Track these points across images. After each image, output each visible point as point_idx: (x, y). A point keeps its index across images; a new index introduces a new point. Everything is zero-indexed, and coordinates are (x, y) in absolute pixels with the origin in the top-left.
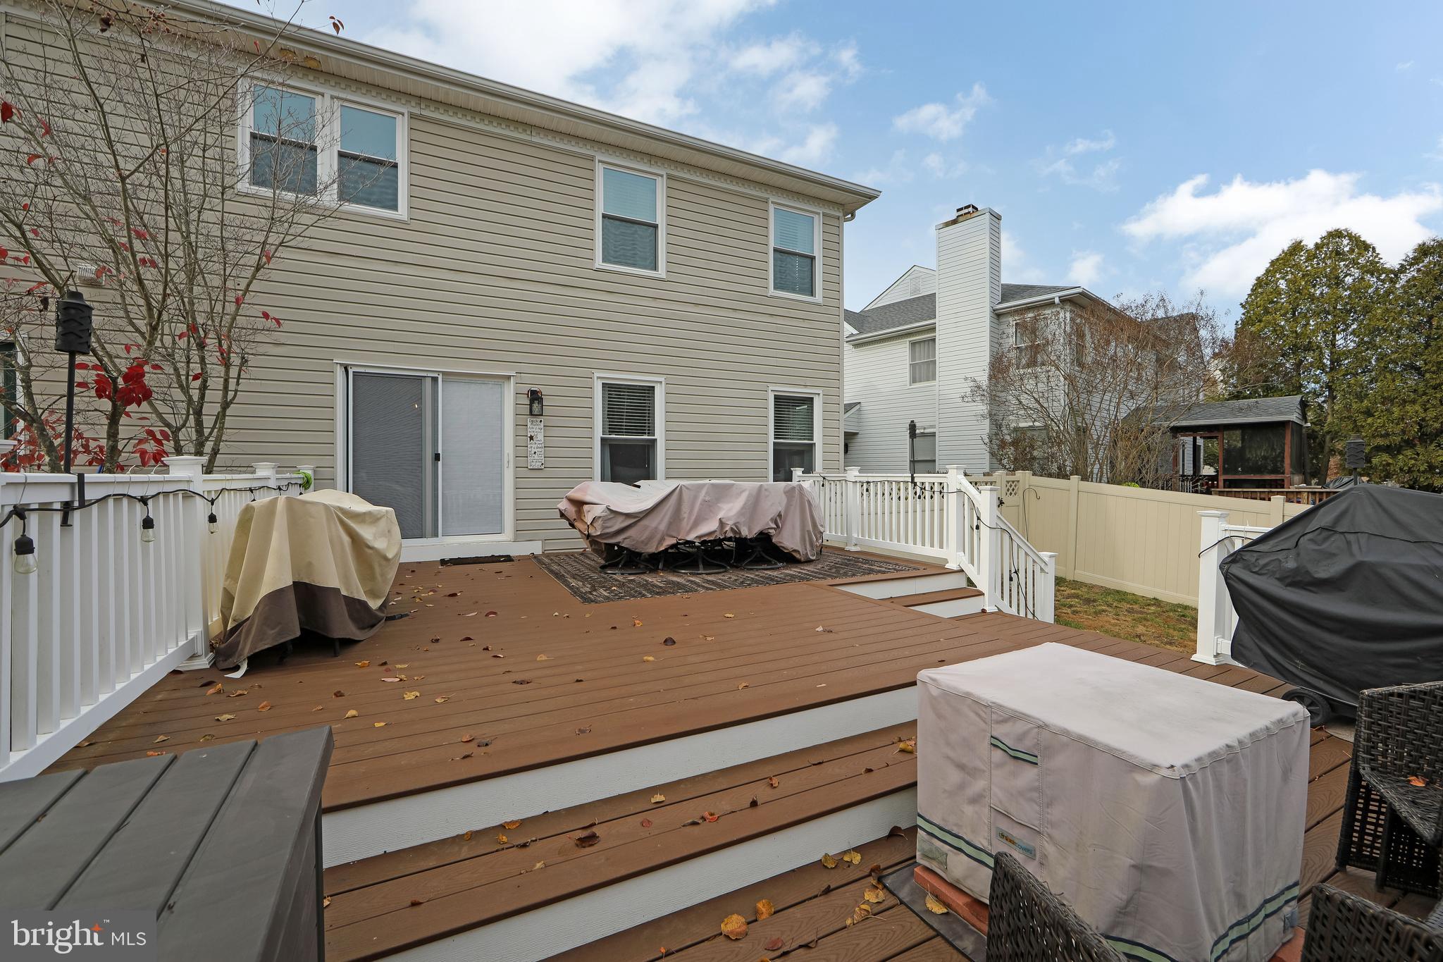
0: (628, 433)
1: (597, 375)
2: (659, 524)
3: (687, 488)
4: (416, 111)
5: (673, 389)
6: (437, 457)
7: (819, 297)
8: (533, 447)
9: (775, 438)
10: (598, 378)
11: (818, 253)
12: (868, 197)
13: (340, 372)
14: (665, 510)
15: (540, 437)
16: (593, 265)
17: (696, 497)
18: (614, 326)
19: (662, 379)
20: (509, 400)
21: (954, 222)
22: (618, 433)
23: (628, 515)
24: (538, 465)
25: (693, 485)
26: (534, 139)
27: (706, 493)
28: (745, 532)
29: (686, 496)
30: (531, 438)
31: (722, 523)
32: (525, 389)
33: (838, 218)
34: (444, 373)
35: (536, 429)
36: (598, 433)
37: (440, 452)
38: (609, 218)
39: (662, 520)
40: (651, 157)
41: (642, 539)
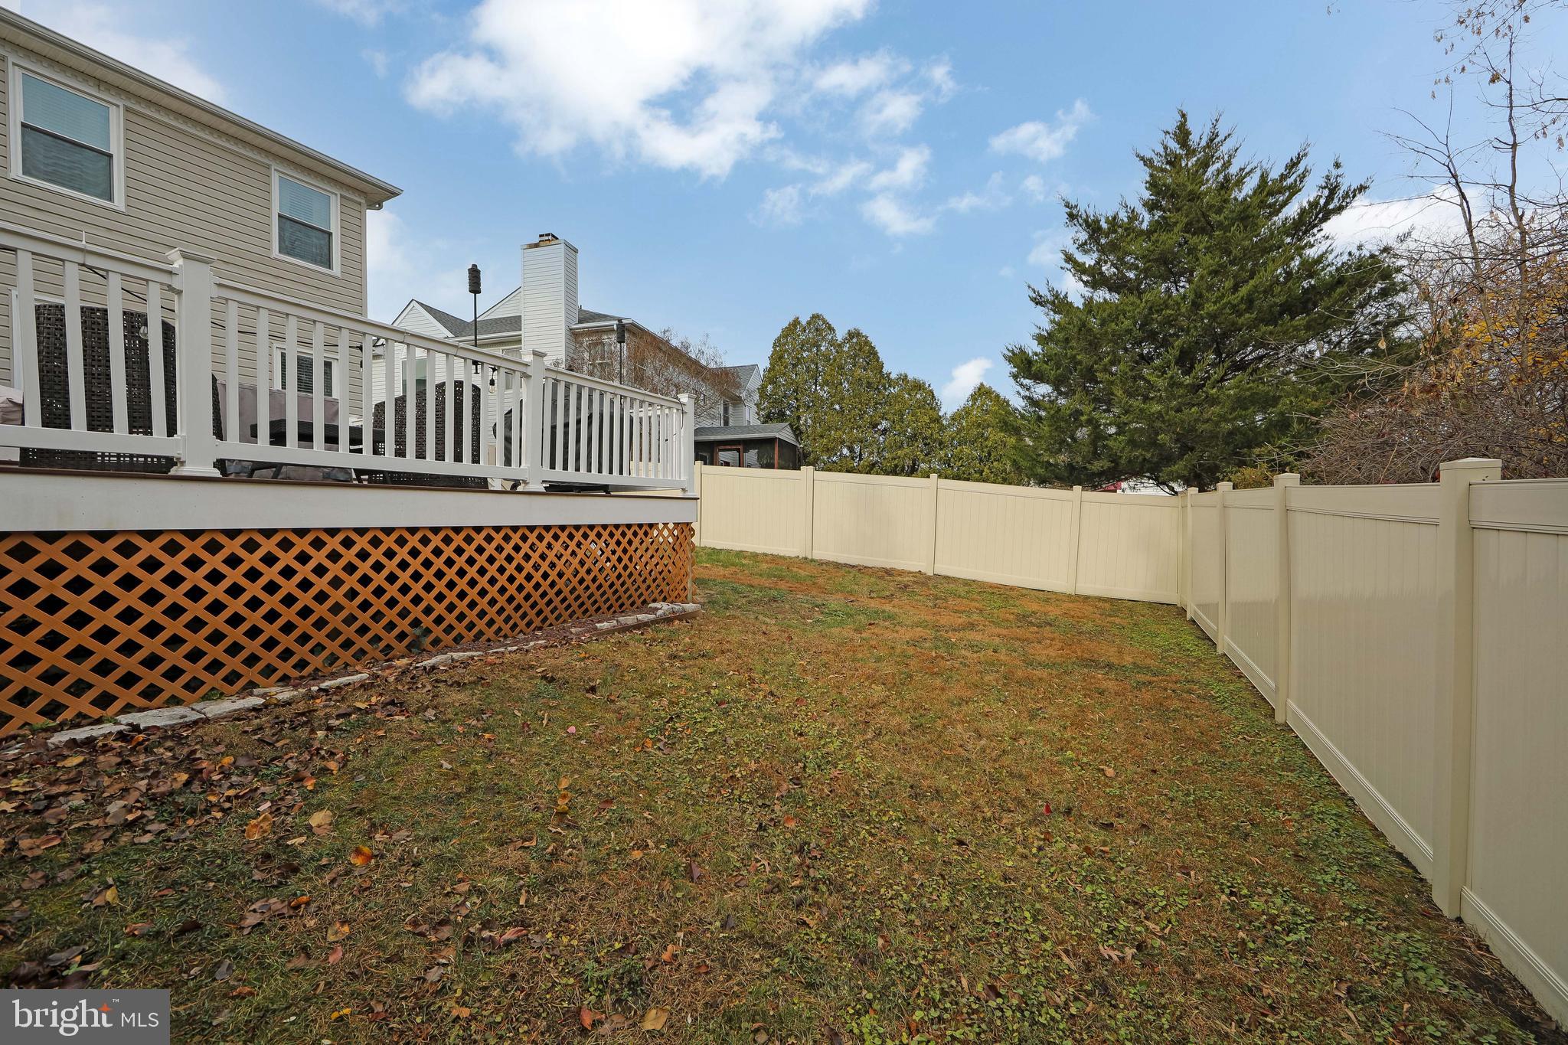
7: (336, 269)
11: (335, 228)
12: (392, 193)
16: (8, 174)
21: (536, 245)
33: (360, 204)
40: (99, 82)
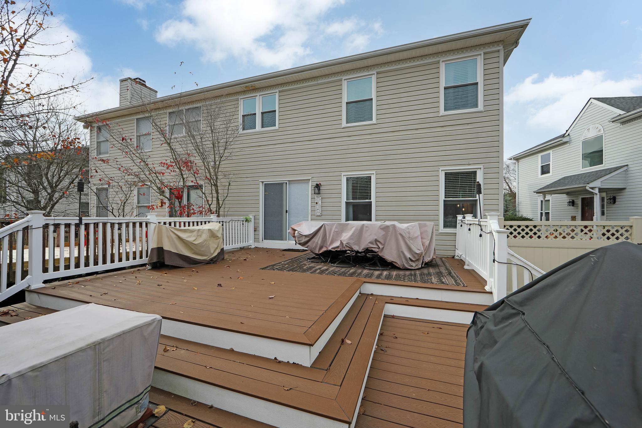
0: (359, 199)
1: (343, 174)
2: (318, 241)
3: (327, 225)
4: (281, 89)
5: (379, 176)
6: (287, 211)
7: (480, 106)
8: (318, 207)
9: (445, 198)
10: (344, 175)
11: (480, 79)
13: (261, 184)
14: (319, 235)
15: (320, 202)
16: (341, 126)
17: (331, 230)
18: (351, 151)
19: (374, 172)
20: (309, 188)
22: (356, 199)
23: (306, 236)
24: (319, 214)
25: (330, 224)
26: (319, 82)
27: (336, 227)
28: (356, 248)
29: (327, 228)
30: (317, 203)
31: (341, 243)
32: (315, 184)
33: (498, 51)
34: (289, 181)
35: (318, 199)
36: (344, 199)
37: (288, 210)
38: (349, 103)
39: (319, 239)
40: (368, 67)
41: (313, 247)
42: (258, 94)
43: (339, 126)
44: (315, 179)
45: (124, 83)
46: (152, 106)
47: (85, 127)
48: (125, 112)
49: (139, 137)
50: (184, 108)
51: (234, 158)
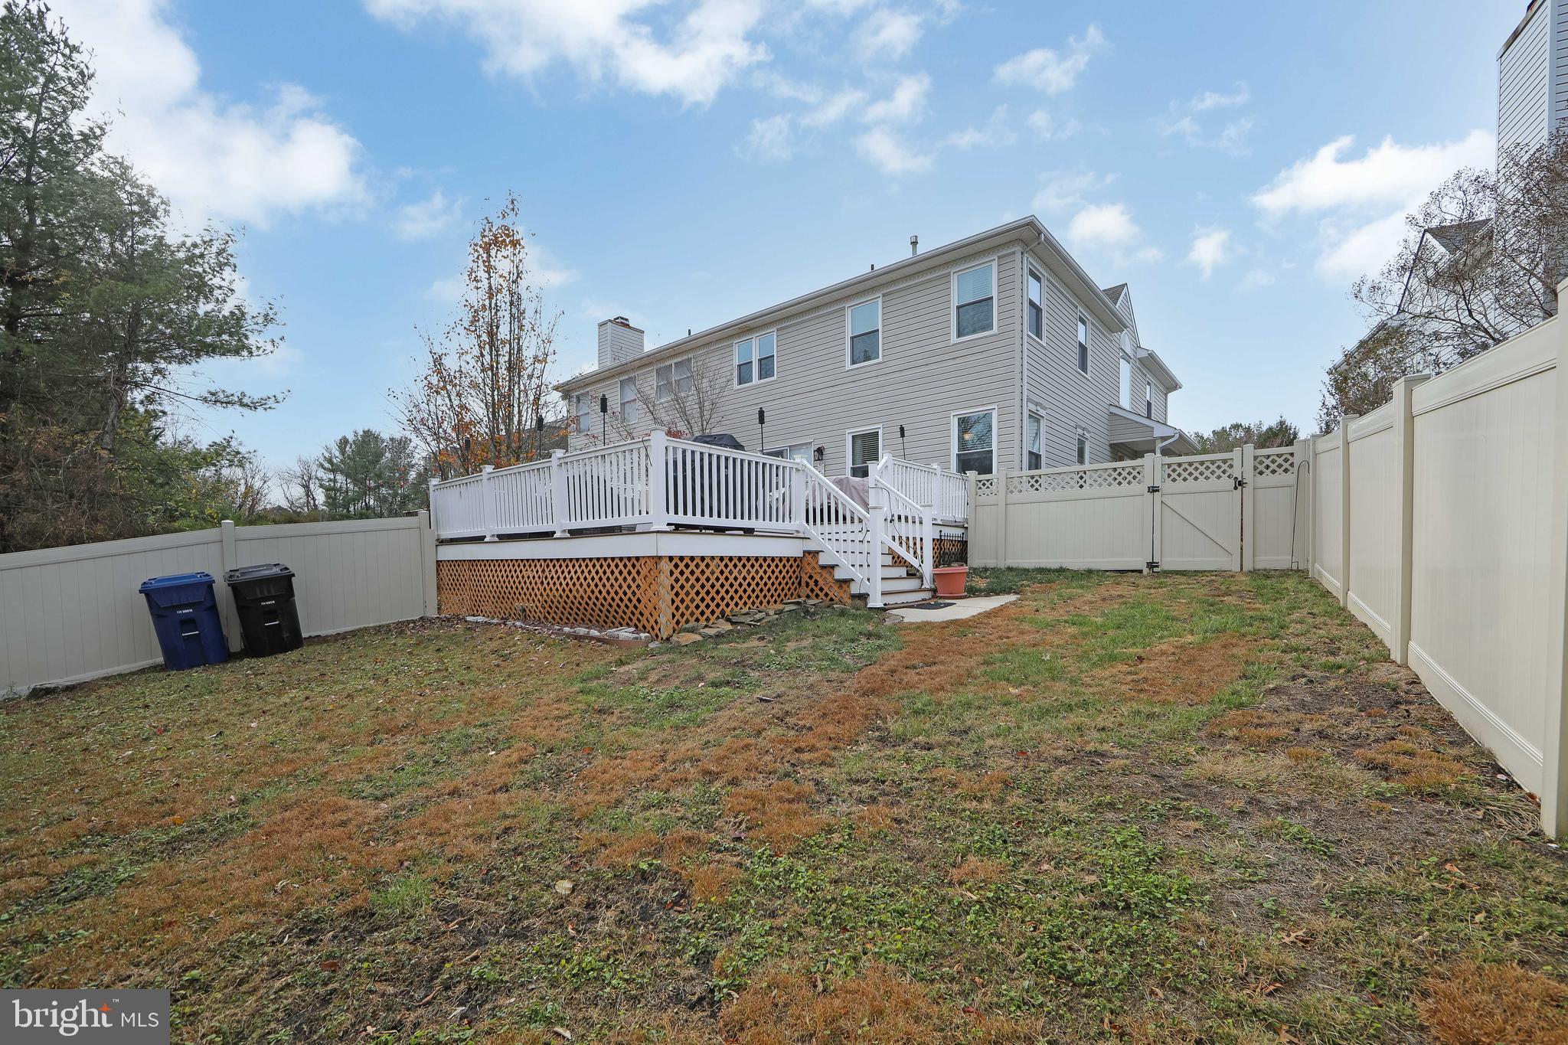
1: (848, 431)
4: (779, 327)
5: (887, 430)
7: (995, 328)
9: (959, 451)
10: (849, 433)
11: (995, 292)
16: (845, 369)
18: (857, 400)
19: (880, 426)
26: (820, 313)
32: (816, 448)
33: (1014, 253)
34: (790, 447)
36: (849, 464)
38: (853, 338)
40: (874, 289)
42: (754, 336)
43: (842, 370)
44: (817, 442)
45: (604, 328)
46: (637, 364)
47: (564, 398)
48: (607, 374)
49: (623, 405)
50: (673, 362)
51: (727, 422)
